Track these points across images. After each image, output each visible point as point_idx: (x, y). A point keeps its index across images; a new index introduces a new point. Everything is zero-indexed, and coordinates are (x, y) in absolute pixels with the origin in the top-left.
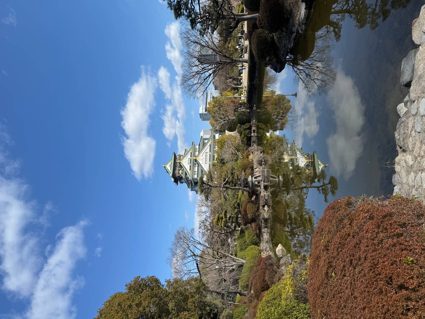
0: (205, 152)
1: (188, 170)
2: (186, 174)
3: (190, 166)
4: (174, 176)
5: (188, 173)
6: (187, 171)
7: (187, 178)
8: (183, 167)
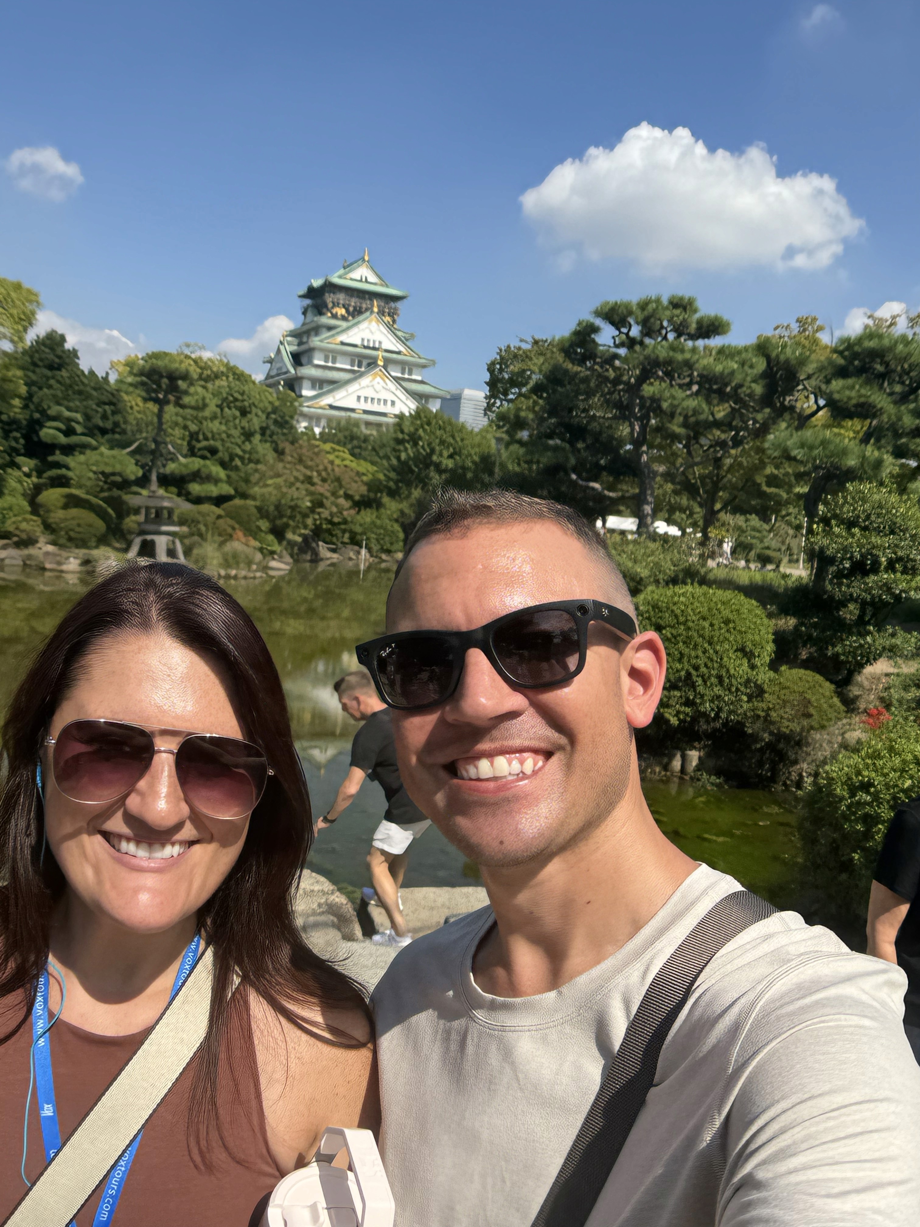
0: (395, 399)
1: (344, 338)
2: (330, 328)
3: (355, 346)
4: (330, 287)
5: (333, 336)
6: (338, 333)
7: (316, 330)
8: (356, 320)
